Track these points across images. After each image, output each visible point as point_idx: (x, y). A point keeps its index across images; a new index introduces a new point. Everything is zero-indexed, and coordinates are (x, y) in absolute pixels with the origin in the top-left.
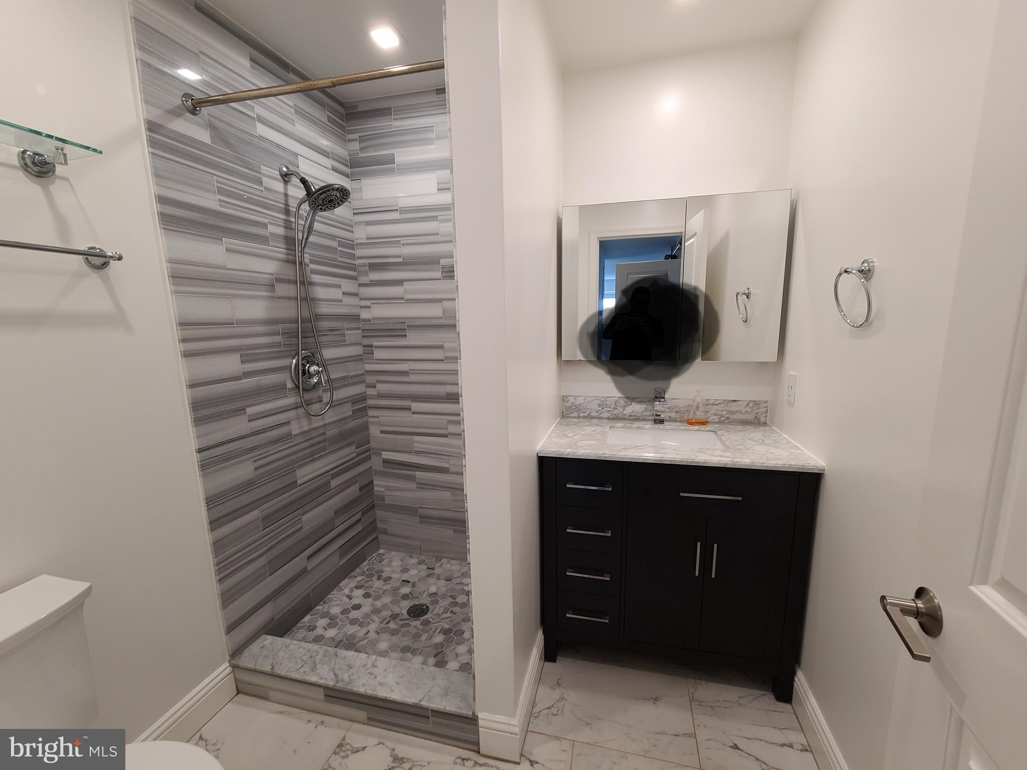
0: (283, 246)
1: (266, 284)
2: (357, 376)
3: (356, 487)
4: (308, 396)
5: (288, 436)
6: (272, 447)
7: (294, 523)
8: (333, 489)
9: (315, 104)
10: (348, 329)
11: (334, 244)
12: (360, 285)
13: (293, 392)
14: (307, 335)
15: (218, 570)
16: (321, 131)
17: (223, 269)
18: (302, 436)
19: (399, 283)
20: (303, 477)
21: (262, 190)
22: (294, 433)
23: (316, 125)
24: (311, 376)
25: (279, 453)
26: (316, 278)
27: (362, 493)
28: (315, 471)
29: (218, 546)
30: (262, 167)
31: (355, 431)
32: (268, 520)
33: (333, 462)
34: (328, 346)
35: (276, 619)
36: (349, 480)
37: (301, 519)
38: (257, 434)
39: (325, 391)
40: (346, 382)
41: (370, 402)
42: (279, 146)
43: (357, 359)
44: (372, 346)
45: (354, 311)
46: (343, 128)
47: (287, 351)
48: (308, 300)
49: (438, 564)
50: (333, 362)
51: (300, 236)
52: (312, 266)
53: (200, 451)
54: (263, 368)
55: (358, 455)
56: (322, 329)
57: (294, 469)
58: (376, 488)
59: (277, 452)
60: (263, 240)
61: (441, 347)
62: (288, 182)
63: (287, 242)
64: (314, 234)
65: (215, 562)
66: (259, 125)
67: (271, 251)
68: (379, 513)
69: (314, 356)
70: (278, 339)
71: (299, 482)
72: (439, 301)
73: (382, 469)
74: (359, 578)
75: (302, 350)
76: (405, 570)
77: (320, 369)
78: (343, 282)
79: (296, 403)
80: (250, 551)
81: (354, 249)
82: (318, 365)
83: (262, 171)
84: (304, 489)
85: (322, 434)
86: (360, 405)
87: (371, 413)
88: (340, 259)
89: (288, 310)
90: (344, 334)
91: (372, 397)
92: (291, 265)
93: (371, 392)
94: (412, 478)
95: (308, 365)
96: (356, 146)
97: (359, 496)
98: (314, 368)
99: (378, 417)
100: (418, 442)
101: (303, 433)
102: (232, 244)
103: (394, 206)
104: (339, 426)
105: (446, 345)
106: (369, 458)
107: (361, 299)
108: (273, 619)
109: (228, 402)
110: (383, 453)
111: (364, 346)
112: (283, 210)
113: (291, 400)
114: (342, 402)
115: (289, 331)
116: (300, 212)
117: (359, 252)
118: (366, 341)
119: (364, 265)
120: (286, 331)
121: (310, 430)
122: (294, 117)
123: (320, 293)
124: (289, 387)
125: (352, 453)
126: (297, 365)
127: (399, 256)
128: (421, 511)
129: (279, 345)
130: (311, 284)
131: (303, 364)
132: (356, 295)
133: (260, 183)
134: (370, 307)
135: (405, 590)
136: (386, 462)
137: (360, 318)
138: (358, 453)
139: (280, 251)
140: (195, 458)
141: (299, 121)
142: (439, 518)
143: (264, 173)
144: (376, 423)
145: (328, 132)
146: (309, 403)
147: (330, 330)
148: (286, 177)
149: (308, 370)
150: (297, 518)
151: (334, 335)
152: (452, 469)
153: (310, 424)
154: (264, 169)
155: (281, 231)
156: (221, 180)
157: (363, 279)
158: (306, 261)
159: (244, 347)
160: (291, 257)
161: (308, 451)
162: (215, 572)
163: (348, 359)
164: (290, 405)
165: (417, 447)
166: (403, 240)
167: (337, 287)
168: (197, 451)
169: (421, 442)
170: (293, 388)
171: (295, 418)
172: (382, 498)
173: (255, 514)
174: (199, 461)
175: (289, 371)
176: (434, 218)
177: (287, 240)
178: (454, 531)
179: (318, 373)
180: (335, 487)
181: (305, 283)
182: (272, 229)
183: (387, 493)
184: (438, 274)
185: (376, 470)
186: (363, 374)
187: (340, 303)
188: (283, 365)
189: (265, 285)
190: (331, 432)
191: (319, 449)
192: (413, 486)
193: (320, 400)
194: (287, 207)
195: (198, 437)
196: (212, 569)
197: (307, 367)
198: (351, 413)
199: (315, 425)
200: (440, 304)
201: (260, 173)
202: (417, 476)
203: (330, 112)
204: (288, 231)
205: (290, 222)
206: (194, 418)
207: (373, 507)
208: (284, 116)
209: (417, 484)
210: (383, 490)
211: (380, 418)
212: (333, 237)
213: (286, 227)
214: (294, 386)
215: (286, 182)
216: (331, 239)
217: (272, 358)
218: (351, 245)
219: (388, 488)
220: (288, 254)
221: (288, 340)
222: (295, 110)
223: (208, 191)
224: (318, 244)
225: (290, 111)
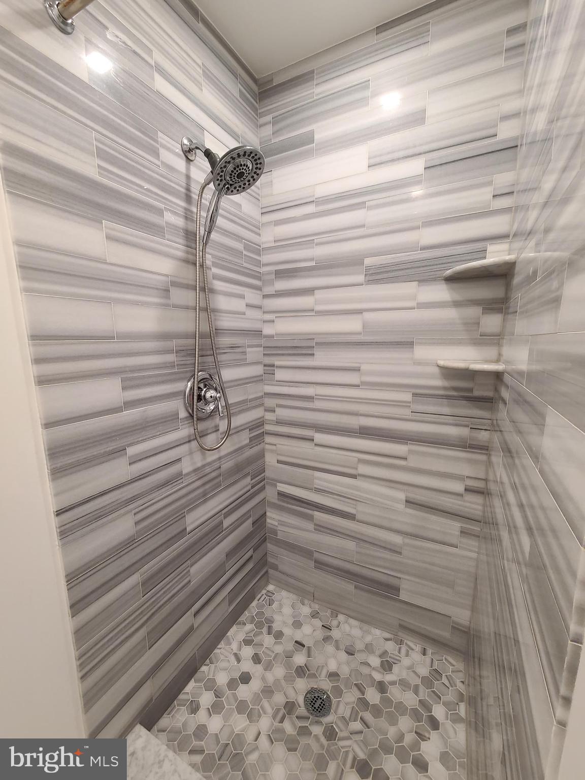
0: (181, 241)
1: (158, 287)
2: (256, 399)
3: (250, 521)
4: (202, 426)
5: (179, 476)
6: (157, 493)
7: (180, 578)
8: (225, 529)
9: (226, 70)
10: (249, 346)
11: (239, 246)
12: (265, 296)
13: (186, 422)
14: (204, 353)
15: (81, 665)
16: (232, 107)
17: (102, 262)
18: (194, 474)
19: (309, 291)
20: (192, 523)
21: (158, 164)
22: (184, 472)
23: (225, 97)
24: (207, 403)
25: (166, 499)
26: (218, 285)
27: (254, 527)
28: (207, 513)
29: (80, 634)
30: (160, 134)
31: (250, 461)
32: (148, 583)
33: (227, 499)
34: (228, 366)
35: (154, 698)
36: (242, 516)
37: (189, 571)
38: (140, 479)
39: (222, 418)
40: (245, 405)
41: (268, 427)
42: (181, 112)
43: (258, 380)
44: (273, 366)
45: (257, 326)
46: (255, 110)
47: (182, 372)
48: (208, 310)
49: (335, 623)
50: (232, 384)
51: (202, 232)
52: (215, 270)
53: (59, 513)
54: (150, 395)
55: (252, 487)
56: (222, 346)
57: (183, 515)
58: (268, 521)
59: (165, 498)
60: (156, 229)
61: (357, 370)
62: (192, 161)
63: (186, 238)
64: (217, 232)
65: (77, 655)
66: (157, 77)
67: (167, 246)
68: (270, 546)
69: (212, 378)
70: (171, 358)
71: (188, 529)
72: (360, 312)
73: (276, 501)
74: (249, 627)
75: (198, 372)
76: (297, 625)
77: (218, 395)
78: (247, 292)
79: (189, 436)
80: (125, 627)
81: (260, 255)
82: (216, 390)
83: (159, 139)
84: (194, 536)
85: (217, 469)
86: (258, 430)
87: (268, 439)
88: (245, 265)
89: (184, 323)
90: (245, 352)
91: (270, 422)
92: (191, 267)
93: (269, 416)
94: (310, 518)
95: (205, 390)
96: (268, 130)
97: (252, 531)
98: (211, 393)
99: (275, 445)
100: (320, 479)
101: (195, 470)
102: (114, 230)
103: (310, 197)
104: (235, 458)
105: (363, 367)
106: (263, 488)
107: (264, 312)
108: (152, 699)
109: (102, 442)
110: (278, 484)
111: (265, 366)
112: (183, 196)
113: (185, 431)
114: (239, 430)
115: (184, 348)
116: (203, 201)
117: (265, 258)
118: (268, 360)
119: (269, 273)
120: (181, 348)
121: (204, 466)
122: (201, 79)
123: (222, 303)
124: (182, 417)
125: (247, 486)
126: (192, 389)
127: (312, 260)
128: (316, 555)
129: (172, 365)
130: (212, 291)
131: (199, 388)
132: (259, 307)
133: (156, 154)
134: (274, 321)
135: (300, 659)
136: (281, 495)
137: (262, 334)
138: (253, 485)
139: (178, 248)
140: (53, 522)
141: (207, 86)
142: (338, 569)
143: (161, 142)
144: (272, 451)
145: (238, 110)
146: (203, 435)
147: (231, 347)
148: (188, 153)
149: (204, 396)
150: (185, 572)
151: (235, 352)
152: (358, 517)
153: (204, 458)
154: (162, 138)
155: (180, 222)
156: (103, 138)
157: (268, 290)
158: (208, 263)
159: (127, 369)
160: (191, 257)
161: (201, 490)
162: (77, 668)
163: (247, 381)
164: (183, 438)
165: (318, 484)
166: (317, 239)
167: (241, 298)
168: (56, 513)
169: (322, 480)
170: (186, 418)
171: (187, 453)
172: (275, 532)
173: (135, 579)
174: (57, 527)
175: (182, 397)
176: (361, 205)
177: (187, 234)
178: (356, 587)
179: (215, 399)
180: (228, 527)
181: (205, 289)
182: (169, 217)
183: (280, 528)
184: (361, 278)
185: (270, 502)
186: (262, 397)
187: (243, 316)
188: (175, 390)
189: (157, 289)
190: (227, 465)
191: (213, 486)
192: (311, 526)
193: (217, 430)
194: (188, 193)
195: (56, 495)
196: (74, 664)
197: (203, 392)
198: (247, 441)
199: (209, 459)
200: (359, 316)
201: (156, 141)
202: (315, 516)
203: (242, 86)
204: (189, 223)
205: (192, 212)
206: (51, 470)
207: (265, 540)
208: (190, 74)
209: (315, 525)
210: (276, 524)
211: (278, 446)
212: (238, 238)
213: (186, 218)
214: (188, 415)
215: (189, 160)
216: (236, 240)
217: (163, 382)
218: (258, 250)
219: (282, 523)
220: (187, 253)
221: (183, 359)
222: (203, 71)
223: (82, 149)
224: (222, 244)
225: (196, 70)
